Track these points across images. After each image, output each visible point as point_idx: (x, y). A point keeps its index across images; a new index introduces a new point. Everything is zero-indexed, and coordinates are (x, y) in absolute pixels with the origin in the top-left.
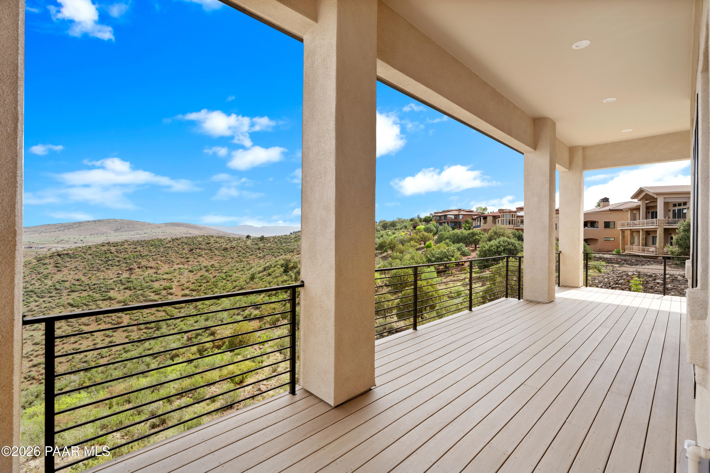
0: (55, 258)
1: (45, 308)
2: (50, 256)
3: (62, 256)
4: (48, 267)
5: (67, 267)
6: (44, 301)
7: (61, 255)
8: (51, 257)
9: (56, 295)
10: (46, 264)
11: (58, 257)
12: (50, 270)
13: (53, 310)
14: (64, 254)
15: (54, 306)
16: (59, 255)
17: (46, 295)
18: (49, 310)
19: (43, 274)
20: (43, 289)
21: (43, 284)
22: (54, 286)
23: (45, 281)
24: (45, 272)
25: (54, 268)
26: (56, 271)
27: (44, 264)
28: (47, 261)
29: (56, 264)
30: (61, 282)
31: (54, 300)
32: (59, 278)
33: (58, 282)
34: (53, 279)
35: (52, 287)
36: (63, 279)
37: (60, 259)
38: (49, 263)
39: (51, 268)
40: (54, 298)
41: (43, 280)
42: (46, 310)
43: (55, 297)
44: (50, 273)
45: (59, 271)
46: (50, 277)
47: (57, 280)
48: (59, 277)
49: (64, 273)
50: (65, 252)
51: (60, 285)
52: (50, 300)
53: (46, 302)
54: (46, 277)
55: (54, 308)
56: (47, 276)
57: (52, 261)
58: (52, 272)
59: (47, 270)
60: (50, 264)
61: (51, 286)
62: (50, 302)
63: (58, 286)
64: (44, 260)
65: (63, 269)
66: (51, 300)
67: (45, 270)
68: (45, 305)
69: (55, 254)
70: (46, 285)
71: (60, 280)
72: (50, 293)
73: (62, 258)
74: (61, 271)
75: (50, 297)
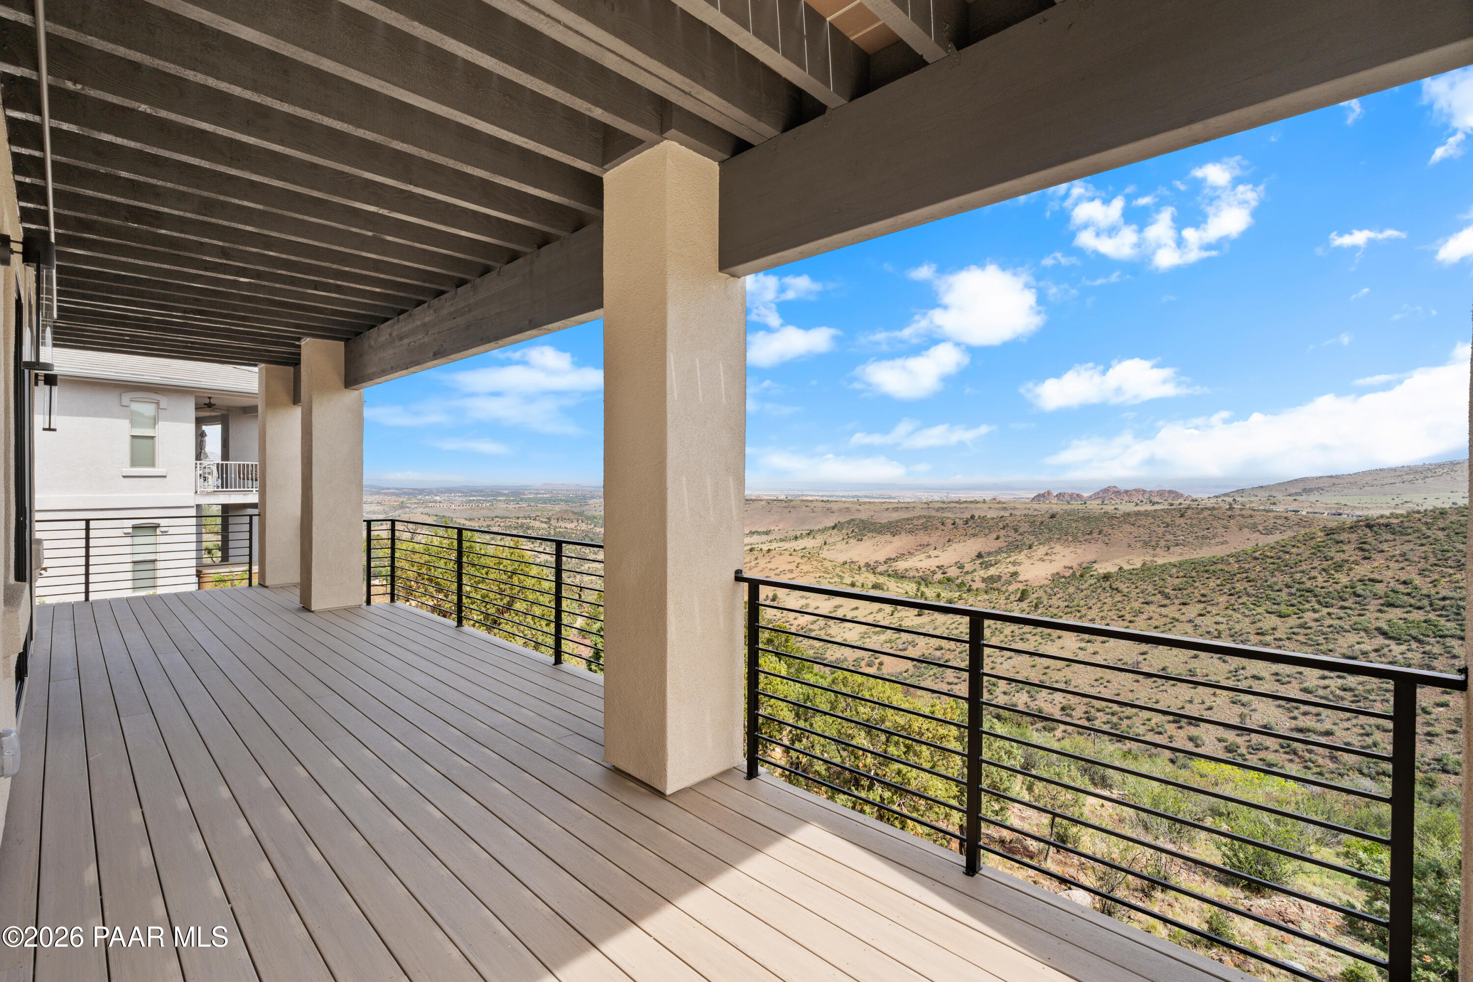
0: (1359, 531)
1: (1329, 627)
2: (1351, 528)
3: (1375, 529)
4: (1345, 548)
5: (1382, 551)
6: (1329, 614)
7: (1373, 526)
8: (1353, 528)
9: (1353, 606)
10: (1341, 542)
11: (1368, 530)
12: (1347, 554)
13: (1344, 634)
14: (1379, 525)
15: (1347, 627)
16: (1369, 526)
17: (1334, 602)
18: (1338, 633)
19: (1334, 561)
20: (1331, 589)
21: (1332, 581)
22: (1352, 588)
23: (1336, 576)
24: (1339, 557)
25: (1357, 551)
26: (1358, 559)
27: (1338, 542)
28: (1344, 536)
29: (1362, 543)
30: (1367, 582)
31: (1349, 616)
32: (1363, 573)
33: (1360, 581)
34: (1352, 574)
35: (1348, 590)
36: (1372, 576)
37: (1369, 535)
38: (1347, 540)
39: (1350, 552)
40: (1349, 611)
41: (1333, 572)
42: (1332, 632)
43: (1350, 608)
44: (1347, 561)
45: (1365, 558)
46: (1345, 568)
47: (1358, 577)
48: (1363, 570)
49: (1376, 564)
50: (1381, 521)
51: (1363, 587)
52: (1341, 613)
53: (1333, 616)
54: (1338, 567)
55: (1346, 631)
56: (1341, 566)
57: (1354, 537)
58: (1352, 559)
59: (1341, 554)
60: (1349, 542)
61: (1346, 587)
62: (1340, 618)
63: (1359, 589)
64: (1338, 533)
65: (1374, 556)
66: (1342, 615)
67: (1338, 554)
68: (1331, 622)
69: (1361, 523)
70: (1337, 583)
71: (1366, 578)
72: (1344, 600)
73: (1375, 532)
74: (1369, 558)
75: (1343, 608)
